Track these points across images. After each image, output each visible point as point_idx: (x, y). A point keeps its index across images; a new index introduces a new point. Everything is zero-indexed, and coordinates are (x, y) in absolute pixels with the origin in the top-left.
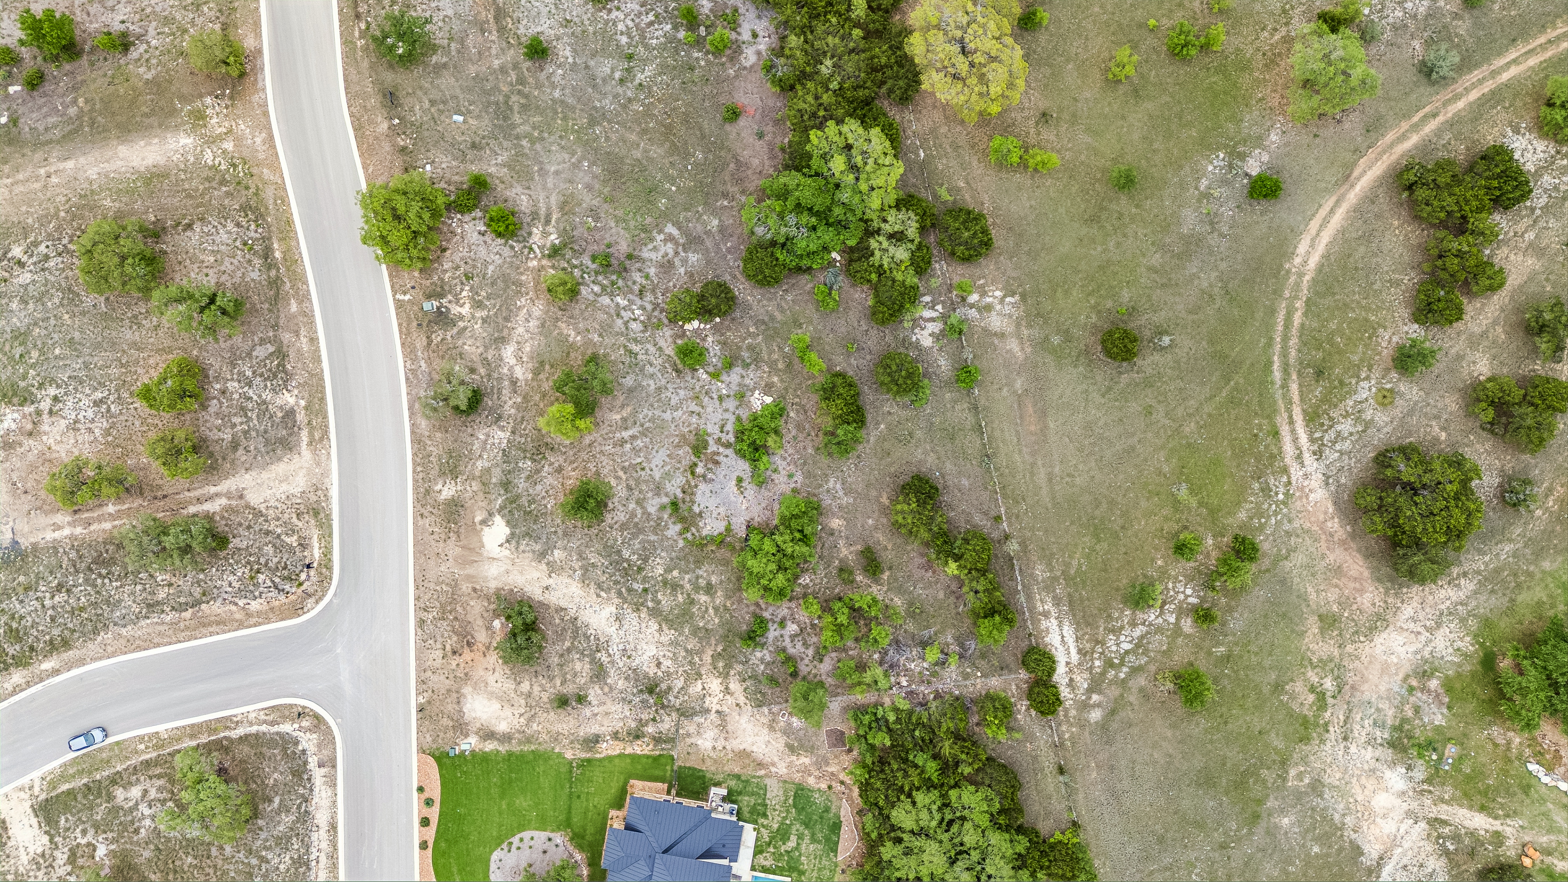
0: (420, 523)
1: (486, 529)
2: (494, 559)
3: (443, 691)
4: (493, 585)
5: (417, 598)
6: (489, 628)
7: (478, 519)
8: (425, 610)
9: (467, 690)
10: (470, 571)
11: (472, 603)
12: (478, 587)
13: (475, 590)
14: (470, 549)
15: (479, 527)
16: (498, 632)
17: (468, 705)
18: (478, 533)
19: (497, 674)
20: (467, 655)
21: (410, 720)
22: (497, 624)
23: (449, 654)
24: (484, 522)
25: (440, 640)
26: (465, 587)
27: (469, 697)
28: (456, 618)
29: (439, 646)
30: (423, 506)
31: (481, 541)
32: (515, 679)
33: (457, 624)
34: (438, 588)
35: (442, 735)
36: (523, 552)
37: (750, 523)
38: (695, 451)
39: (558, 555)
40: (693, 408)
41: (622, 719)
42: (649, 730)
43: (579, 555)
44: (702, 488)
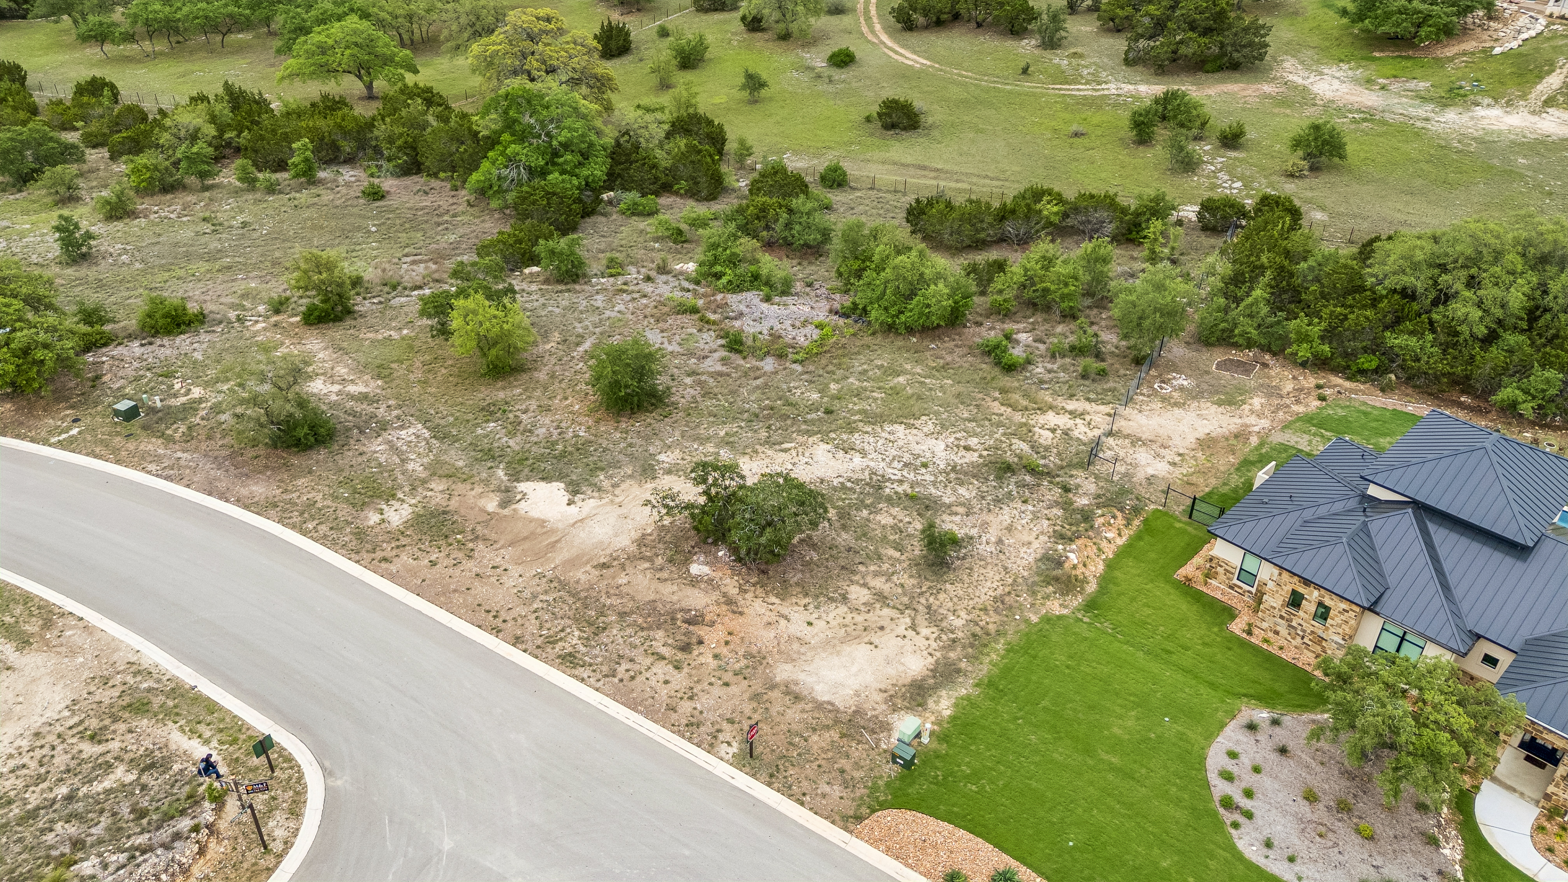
0: (394, 568)
1: (521, 505)
2: (581, 520)
3: (748, 706)
4: (624, 541)
5: (517, 641)
6: (694, 581)
7: (492, 506)
8: (554, 642)
9: (783, 673)
11: (623, 581)
12: (605, 560)
13: (604, 566)
14: (526, 538)
15: (505, 511)
16: (714, 574)
17: (818, 687)
18: (512, 516)
19: (794, 617)
20: (713, 637)
21: (756, 802)
22: (697, 569)
23: (680, 656)
24: (506, 502)
25: (636, 653)
26: (582, 574)
27: (802, 677)
28: (622, 615)
29: (648, 661)
30: (373, 550)
31: (532, 520)
32: (832, 600)
33: (632, 618)
34: (536, 606)
35: (842, 763)
36: (616, 486)
37: (833, 312)
38: (685, 312)
39: (668, 457)
40: (630, 297)
41: (1036, 518)
42: (1083, 502)
43: (697, 439)
44: (741, 323)
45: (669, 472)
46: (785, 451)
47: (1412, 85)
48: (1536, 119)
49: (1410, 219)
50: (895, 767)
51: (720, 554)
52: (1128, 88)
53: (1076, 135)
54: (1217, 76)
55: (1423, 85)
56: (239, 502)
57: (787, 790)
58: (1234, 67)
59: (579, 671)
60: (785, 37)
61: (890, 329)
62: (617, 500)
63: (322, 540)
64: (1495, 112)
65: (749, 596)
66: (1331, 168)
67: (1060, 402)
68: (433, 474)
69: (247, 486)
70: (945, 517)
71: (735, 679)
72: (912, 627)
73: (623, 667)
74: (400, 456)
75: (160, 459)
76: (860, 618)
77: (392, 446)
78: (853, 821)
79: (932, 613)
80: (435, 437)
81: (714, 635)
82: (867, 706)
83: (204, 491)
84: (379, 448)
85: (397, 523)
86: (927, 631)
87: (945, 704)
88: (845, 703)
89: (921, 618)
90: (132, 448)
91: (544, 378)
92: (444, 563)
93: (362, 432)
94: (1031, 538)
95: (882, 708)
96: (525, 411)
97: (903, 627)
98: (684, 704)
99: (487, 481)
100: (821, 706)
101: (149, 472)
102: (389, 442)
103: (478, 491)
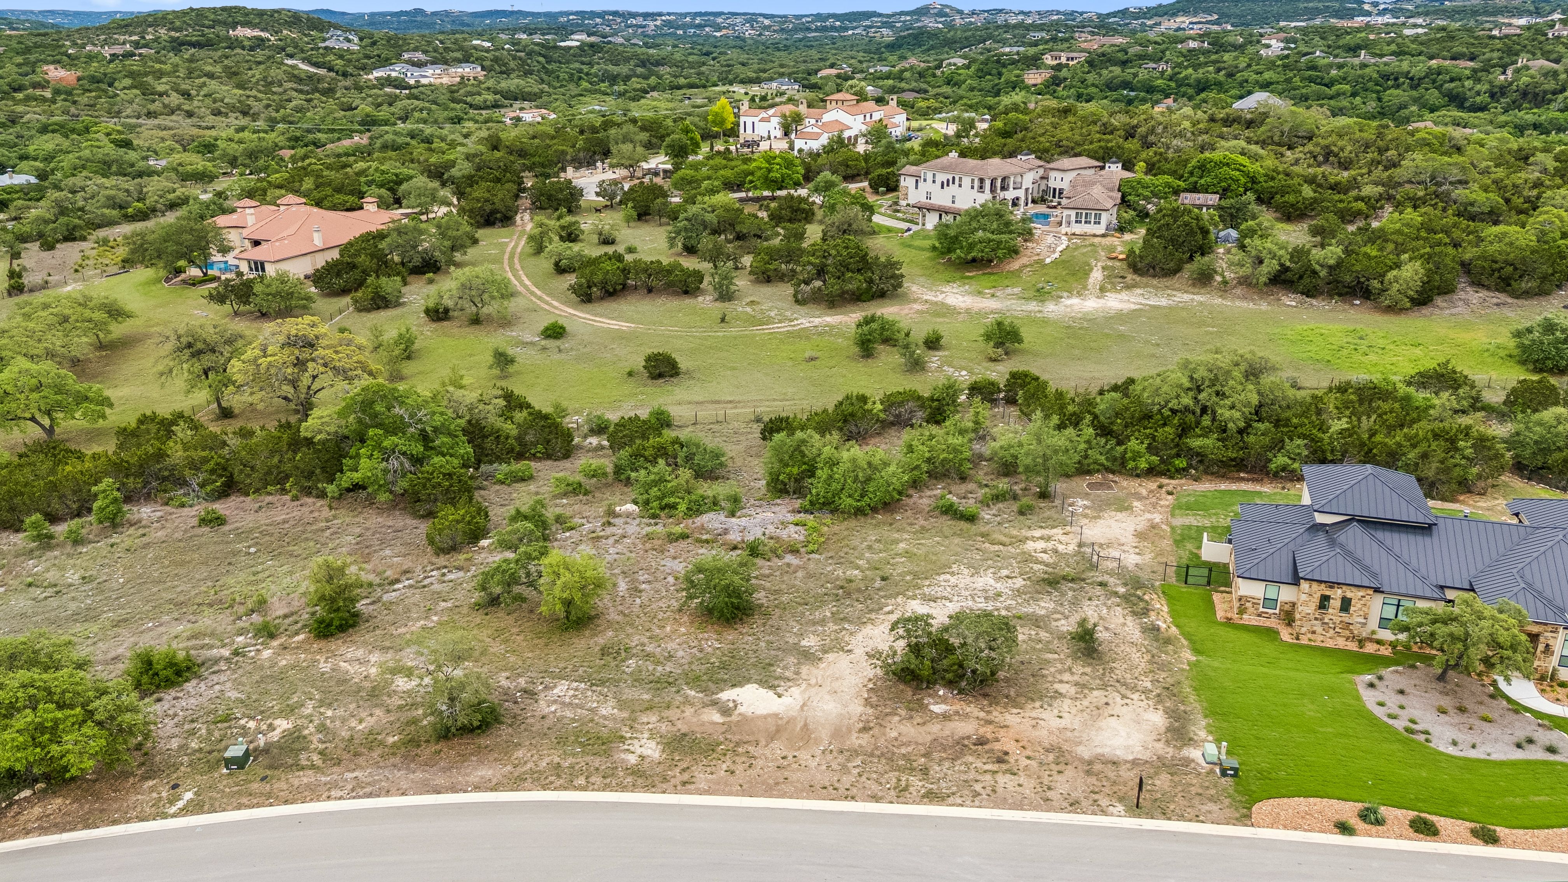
0: (703, 786)
1: (741, 709)
2: (804, 705)
3: (1093, 780)
4: (857, 708)
5: (876, 798)
6: (946, 717)
7: (717, 718)
8: (906, 789)
9: (1084, 752)
10: (825, 735)
11: (894, 734)
12: (861, 725)
13: (865, 729)
14: (778, 731)
15: (734, 718)
16: (954, 708)
17: (1118, 752)
18: (745, 720)
19: (1044, 716)
20: (1010, 747)
21: (1175, 834)
22: (938, 709)
23: (1004, 767)
24: (726, 711)
25: (972, 775)
26: (857, 740)
27: (1099, 750)
28: (926, 755)
29: (988, 777)
30: (665, 780)
31: (765, 717)
32: (1053, 697)
33: (936, 755)
34: (855, 772)
35: (1194, 790)
36: (797, 673)
37: (793, 512)
38: (677, 540)
39: (810, 642)
40: (611, 541)
41: (1109, 608)
42: (1122, 590)
43: (814, 623)
44: (734, 537)
45: (825, 652)
47: (1009, 290)
48: (1102, 301)
49: (1096, 375)
50: (1228, 779)
51: (941, 693)
52: (817, 321)
53: (812, 359)
54: (874, 303)
55: (1017, 290)
56: (477, 788)
57: (1182, 818)
58: (882, 295)
59: (950, 800)
60: (476, 321)
61: (859, 512)
62: (813, 681)
63: (605, 788)
64: (1075, 301)
65: (995, 713)
66: (1015, 352)
67: (1029, 534)
68: (633, 711)
69: (467, 775)
70: (1054, 624)
71: (1059, 768)
72: (1124, 697)
73: (978, 787)
74: (582, 708)
75: (335, 785)
76: (1086, 703)
77: (563, 704)
78: (1245, 819)
79: (1125, 684)
80: (592, 685)
81: (1008, 746)
82: (1161, 752)
83: (428, 792)
84: (553, 709)
85: (657, 755)
86: (1136, 696)
87: (1203, 734)
88: (1146, 756)
89: (1123, 690)
90: (285, 787)
91: (619, 618)
92: (739, 769)
93: (516, 702)
94: (1122, 620)
95: (1170, 750)
96: (643, 645)
97: (1118, 699)
98: (1050, 794)
99: (687, 701)
100: (1135, 763)
101: (340, 798)
102: (555, 702)
103: (689, 711)
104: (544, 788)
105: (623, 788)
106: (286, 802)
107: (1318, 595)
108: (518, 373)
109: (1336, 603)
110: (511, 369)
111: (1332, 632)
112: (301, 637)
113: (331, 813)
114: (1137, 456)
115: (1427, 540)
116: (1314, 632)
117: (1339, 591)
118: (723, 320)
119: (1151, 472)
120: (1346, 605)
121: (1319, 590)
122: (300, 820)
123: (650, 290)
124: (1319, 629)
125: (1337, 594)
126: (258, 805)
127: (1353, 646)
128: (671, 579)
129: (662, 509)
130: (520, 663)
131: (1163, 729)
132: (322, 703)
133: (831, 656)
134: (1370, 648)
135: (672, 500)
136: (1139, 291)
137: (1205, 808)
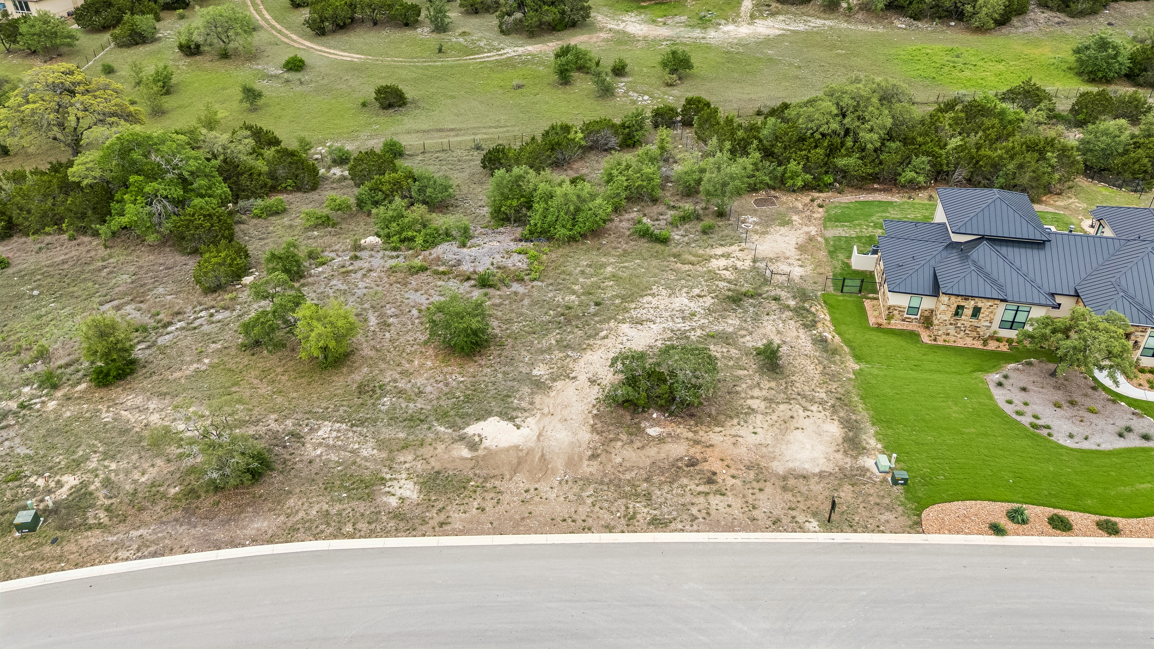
1: (486, 443)
2: (540, 435)
3: (788, 496)
4: (585, 436)
5: (609, 528)
6: (661, 440)
7: (466, 453)
8: (633, 517)
9: (779, 467)
10: (559, 464)
11: (619, 460)
12: (590, 453)
13: (594, 457)
14: (519, 463)
15: (481, 452)
16: (666, 430)
17: (806, 466)
18: (491, 454)
19: (741, 433)
20: (716, 467)
21: (861, 545)
22: (653, 431)
23: (714, 487)
24: (473, 446)
25: (688, 498)
26: (589, 468)
27: (791, 465)
28: (647, 480)
29: (701, 499)
31: (507, 450)
32: (747, 414)
33: (656, 479)
34: (589, 501)
35: (872, 500)
36: (532, 403)
37: (515, 240)
38: (417, 273)
39: (540, 371)
40: (359, 275)
41: (784, 321)
42: (792, 303)
43: (543, 352)
44: (466, 267)
45: (554, 380)
46: (606, 337)
47: (677, 19)
50: (899, 487)
51: (655, 416)
52: (520, 50)
53: (519, 87)
54: (567, 32)
55: (684, 18)
56: (255, 541)
57: (866, 529)
58: (573, 25)
59: (673, 525)
60: (225, 55)
61: (572, 239)
62: (546, 411)
63: (371, 534)
64: (731, 27)
65: (701, 433)
66: (687, 76)
68: (391, 451)
69: (244, 528)
70: (742, 340)
71: (761, 485)
72: (805, 409)
73: (694, 510)
74: (345, 450)
75: (121, 545)
76: (774, 417)
77: (328, 446)
78: (917, 526)
79: (804, 397)
80: (353, 425)
81: (715, 465)
82: (841, 463)
83: (209, 549)
84: (318, 452)
85: (415, 496)
86: (814, 408)
87: (873, 442)
88: (829, 467)
89: (803, 402)
90: (75, 549)
91: (372, 353)
92: (489, 505)
93: (285, 447)
94: (796, 333)
95: (848, 460)
96: (395, 381)
97: (801, 411)
98: (755, 513)
99: (438, 438)
100: (821, 475)
101: (127, 559)
102: (320, 444)
103: (441, 448)
104: (316, 537)
105: (386, 533)
106: (77, 566)
107: (955, 305)
108: (267, 105)
109: (968, 312)
110: (260, 102)
111: (962, 333)
112: (83, 386)
113: (119, 575)
114: (795, 175)
115: (1042, 253)
116: (948, 334)
117: (973, 302)
118: (440, 51)
119: (807, 188)
120: (976, 312)
121: (955, 302)
122: (90, 583)
123: (375, 23)
124: (952, 332)
125: (970, 304)
126: (51, 570)
127: (978, 345)
128: (415, 312)
129: (402, 241)
130: (286, 403)
131: (840, 440)
132: (106, 456)
133: (559, 384)
134: (992, 345)
135: (410, 234)
136: (781, 18)
137: (883, 518)
